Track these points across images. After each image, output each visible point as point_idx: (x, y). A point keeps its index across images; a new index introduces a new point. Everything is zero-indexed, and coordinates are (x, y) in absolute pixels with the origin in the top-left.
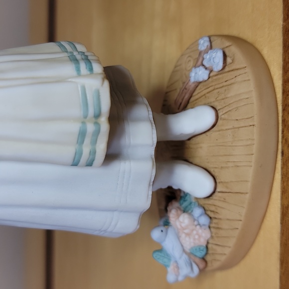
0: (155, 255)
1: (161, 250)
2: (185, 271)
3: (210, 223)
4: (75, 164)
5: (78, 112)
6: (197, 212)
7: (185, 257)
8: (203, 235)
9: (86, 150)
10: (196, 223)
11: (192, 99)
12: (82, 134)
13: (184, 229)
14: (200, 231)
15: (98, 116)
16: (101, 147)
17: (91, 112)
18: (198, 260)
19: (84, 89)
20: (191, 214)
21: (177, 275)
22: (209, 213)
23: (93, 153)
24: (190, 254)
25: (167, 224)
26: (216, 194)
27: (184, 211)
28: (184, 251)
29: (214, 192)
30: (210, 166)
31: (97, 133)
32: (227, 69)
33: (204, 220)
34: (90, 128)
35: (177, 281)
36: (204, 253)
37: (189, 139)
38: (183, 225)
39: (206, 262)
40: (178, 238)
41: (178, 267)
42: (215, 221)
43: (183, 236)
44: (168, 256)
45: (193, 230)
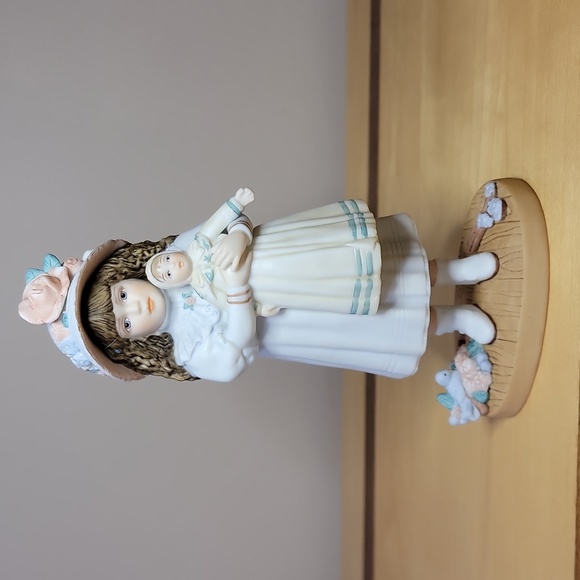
0: (439, 398)
1: (445, 393)
2: (466, 414)
3: (492, 369)
4: (353, 312)
5: (353, 270)
6: (481, 357)
7: (467, 400)
8: (484, 381)
9: (361, 302)
10: (478, 368)
11: (482, 243)
12: (357, 289)
13: (467, 374)
14: (481, 377)
15: (370, 274)
16: (375, 300)
17: (365, 271)
18: (480, 405)
19: (358, 252)
20: (475, 360)
21: (459, 419)
22: (491, 359)
23: (367, 304)
24: (473, 399)
25: (454, 368)
26: (497, 341)
27: (470, 357)
28: (466, 395)
29: (494, 339)
30: (492, 313)
31: (370, 288)
32: (507, 219)
33: (486, 366)
34: (364, 284)
35: (458, 425)
36: (485, 398)
37: (479, 283)
38: (466, 370)
39: (488, 407)
40: (462, 381)
41: (460, 411)
42: (495, 367)
43: (465, 380)
44: (452, 400)
45: (475, 375)
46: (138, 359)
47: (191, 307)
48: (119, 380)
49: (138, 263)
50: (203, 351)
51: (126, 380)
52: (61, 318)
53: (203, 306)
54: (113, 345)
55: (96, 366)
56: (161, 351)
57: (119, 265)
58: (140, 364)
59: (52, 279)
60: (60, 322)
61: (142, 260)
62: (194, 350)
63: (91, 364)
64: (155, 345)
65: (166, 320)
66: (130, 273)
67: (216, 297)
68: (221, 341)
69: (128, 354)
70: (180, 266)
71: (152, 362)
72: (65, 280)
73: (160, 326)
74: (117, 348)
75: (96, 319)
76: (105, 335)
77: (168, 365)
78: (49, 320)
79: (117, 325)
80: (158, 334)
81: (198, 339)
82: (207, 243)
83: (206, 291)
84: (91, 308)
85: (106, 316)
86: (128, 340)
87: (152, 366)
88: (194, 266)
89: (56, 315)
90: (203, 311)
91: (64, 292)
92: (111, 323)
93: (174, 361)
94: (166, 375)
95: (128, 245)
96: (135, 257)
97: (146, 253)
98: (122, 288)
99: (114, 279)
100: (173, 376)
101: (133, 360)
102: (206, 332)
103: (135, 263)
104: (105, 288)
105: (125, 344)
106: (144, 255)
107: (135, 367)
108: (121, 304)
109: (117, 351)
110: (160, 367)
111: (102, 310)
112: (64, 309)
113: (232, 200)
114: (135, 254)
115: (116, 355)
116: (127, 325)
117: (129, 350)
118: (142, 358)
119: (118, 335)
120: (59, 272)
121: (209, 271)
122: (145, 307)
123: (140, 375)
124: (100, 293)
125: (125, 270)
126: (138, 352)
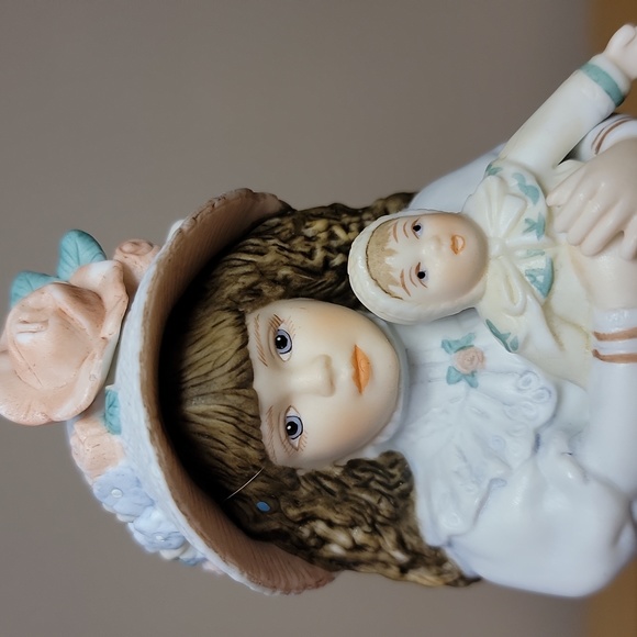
46: (321, 527)
47: (470, 378)
48: (267, 593)
49: (319, 255)
50: (510, 506)
51: (287, 590)
52: (97, 407)
53: (508, 372)
54: (252, 486)
55: (200, 548)
56: (384, 506)
57: (269, 258)
58: (324, 541)
59: (78, 294)
60: (97, 417)
61: (327, 248)
62: (482, 503)
63: (185, 545)
64: (365, 486)
65: (398, 415)
66: (298, 280)
67: (560, 344)
68: (571, 474)
69: (293, 512)
70: (455, 249)
71: (359, 535)
72: (113, 296)
73: (379, 432)
74: (264, 496)
75: (204, 408)
76: (229, 457)
77: (401, 544)
78: (65, 411)
79: (265, 428)
80: (371, 454)
81: (495, 470)
82: (530, 182)
83: (529, 323)
84: (191, 375)
85: (232, 399)
86: (292, 472)
87: (357, 547)
88: (494, 249)
89: (84, 397)
90: (507, 387)
91: (110, 327)
92: (247, 423)
93: (415, 532)
94: (394, 571)
95: (286, 210)
96: (308, 239)
97: (339, 232)
98: (276, 321)
99: (255, 296)
100: (412, 575)
101: (306, 532)
102: (518, 449)
103: (310, 255)
104: (229, 317)
105: (285, 482)
106: (332, 236)
107: (310, 552)
108: (277, 366)
109: (263, 506)
110: (379, 549)
111: (222, 380)
112: (110, 377)
113: (599, 61)
114: (309, 232)
115: (259, 516)
116: (293, 429)
117: (296, 503)
118: (330, 524)
119: (265, 458)
120: (98, 274)
121: (540, 263)
122: (344, 373)
123: (321, 572)
124: (216, 333)
125: (285, 272)
126: (320, 509)
